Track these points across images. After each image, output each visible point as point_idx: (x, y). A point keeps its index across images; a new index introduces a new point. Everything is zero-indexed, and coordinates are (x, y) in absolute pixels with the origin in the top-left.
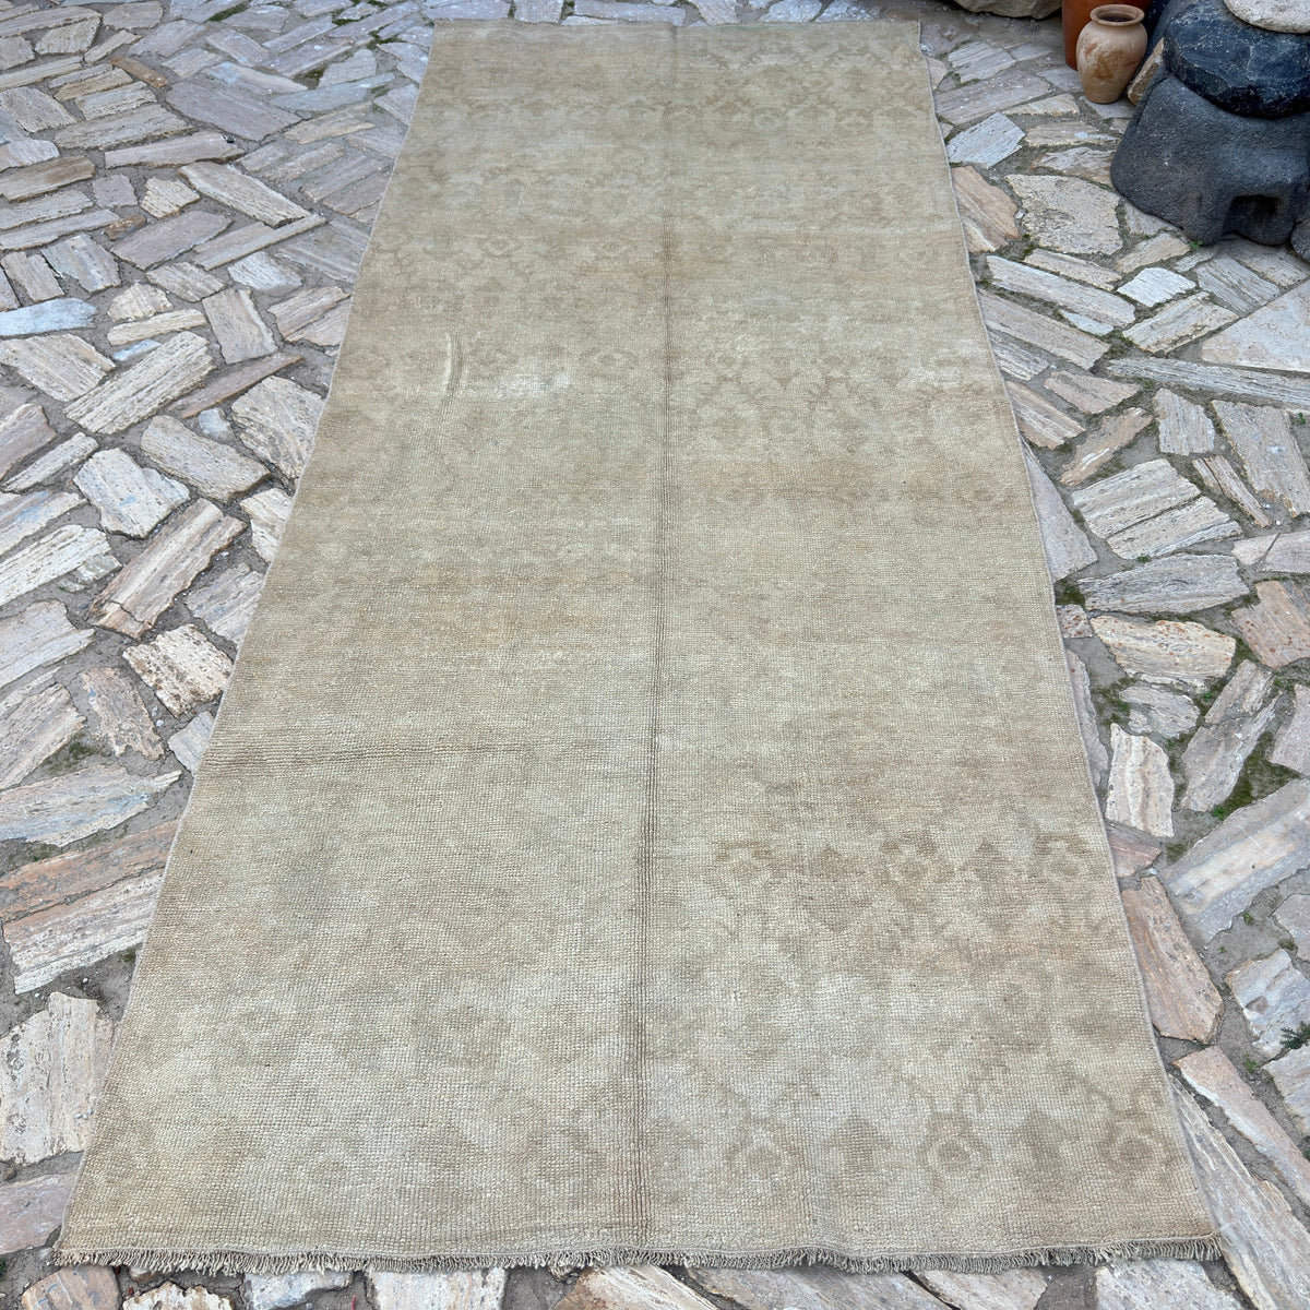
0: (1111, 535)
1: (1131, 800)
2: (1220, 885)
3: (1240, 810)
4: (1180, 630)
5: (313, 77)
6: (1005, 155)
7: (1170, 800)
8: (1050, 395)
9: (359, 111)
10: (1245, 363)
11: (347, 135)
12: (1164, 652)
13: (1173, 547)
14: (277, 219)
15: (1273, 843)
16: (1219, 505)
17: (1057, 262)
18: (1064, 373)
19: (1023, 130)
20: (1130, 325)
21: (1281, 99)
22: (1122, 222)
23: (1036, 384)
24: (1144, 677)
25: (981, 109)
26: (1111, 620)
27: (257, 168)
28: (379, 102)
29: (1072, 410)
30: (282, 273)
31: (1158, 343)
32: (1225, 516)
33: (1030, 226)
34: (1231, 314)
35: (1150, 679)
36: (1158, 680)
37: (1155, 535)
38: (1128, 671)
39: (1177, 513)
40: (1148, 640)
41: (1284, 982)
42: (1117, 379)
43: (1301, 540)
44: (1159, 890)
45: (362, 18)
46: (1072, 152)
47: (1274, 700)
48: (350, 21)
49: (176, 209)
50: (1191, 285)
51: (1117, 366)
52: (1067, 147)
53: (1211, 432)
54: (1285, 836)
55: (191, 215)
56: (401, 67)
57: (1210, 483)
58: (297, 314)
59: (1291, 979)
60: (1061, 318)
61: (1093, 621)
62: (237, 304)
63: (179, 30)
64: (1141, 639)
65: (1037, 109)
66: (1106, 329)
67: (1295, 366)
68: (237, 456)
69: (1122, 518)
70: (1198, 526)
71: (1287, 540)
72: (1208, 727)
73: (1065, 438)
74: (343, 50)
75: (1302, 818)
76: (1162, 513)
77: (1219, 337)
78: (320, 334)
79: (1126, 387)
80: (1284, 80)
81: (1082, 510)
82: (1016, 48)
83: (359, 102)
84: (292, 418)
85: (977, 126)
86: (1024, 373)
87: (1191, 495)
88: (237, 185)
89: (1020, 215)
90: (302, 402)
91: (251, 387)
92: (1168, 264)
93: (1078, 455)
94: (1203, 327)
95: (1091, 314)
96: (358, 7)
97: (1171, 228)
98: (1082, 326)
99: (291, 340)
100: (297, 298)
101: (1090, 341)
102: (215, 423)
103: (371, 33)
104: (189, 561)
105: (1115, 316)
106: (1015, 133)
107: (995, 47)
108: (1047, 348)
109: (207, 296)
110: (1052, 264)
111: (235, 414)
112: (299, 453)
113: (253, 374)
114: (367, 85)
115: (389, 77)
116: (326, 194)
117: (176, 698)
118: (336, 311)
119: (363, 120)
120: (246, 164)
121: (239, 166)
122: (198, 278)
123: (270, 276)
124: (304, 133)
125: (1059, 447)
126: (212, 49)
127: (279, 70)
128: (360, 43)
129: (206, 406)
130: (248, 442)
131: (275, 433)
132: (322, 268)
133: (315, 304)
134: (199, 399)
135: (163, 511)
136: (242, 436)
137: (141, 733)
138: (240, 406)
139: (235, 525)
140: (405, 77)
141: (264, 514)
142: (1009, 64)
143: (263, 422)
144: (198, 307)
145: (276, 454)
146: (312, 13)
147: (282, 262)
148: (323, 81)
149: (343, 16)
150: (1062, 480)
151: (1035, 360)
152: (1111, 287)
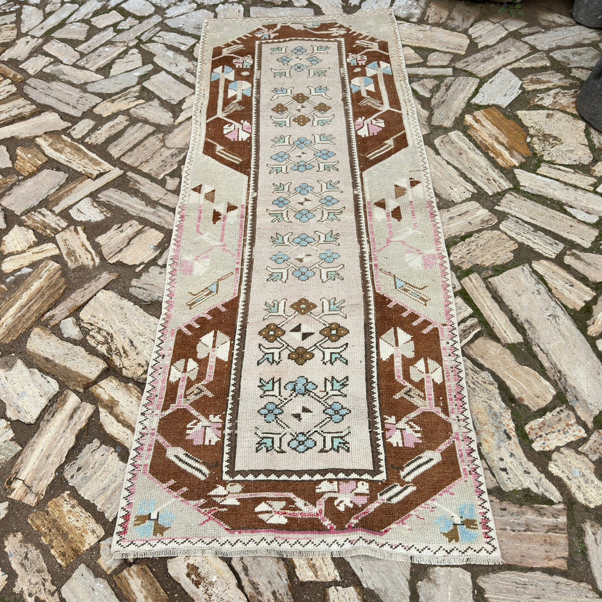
5: (105, 71)
6: (513, 98)
8: (568, 268)
9: (135, 92)
11: (130, 109)
14: (95, 173)
17: (556, 171)
18: (575, 251)
19: (521, 79)
22: (590, 141)
23: (559, 261)
25: (493, 66)
27: (80, 136)
28: (145, 84)
29: (584, 279)
30: (102, 212)
33: (536, 147)
45: (131, 27)
46: (552, 92)
48: (123, 30)
49: (35, 169)
52: (549, 89)
55: (46, 172)
56: (156, 60)
58: (113, 242)
60: (565, 212)
62: (76, 237)
63: (27, 42)
65: (525, 64)
66: (594, 219)
68: (86, 354)
73: (585, 302)
74: (122, 50)
78: (128, 257)
82: (506, 23)
83: (134, 86)
84: (117, 321)
85: (493, 78)
86: (551, 253)
88: (69, 149)
89: (529, 140)
90: (122, 308)
91: (90, 299)
93: (594, 313)
95: (583, 208)
96: (128, 20)
98: (579, 217)
99: (111, 262)
100: (112, 230)
101: (586, 228)
102: (70, 329)
103: (136, 38)
104: (62, 441)
105: (599, 209)
106: (516, 82)
107: (494, 23)
108: (561, 234)
109: (58, 232)
110: (554, 173)
111: (82, 320)
112: (123, 348)
113: (91, 289)
114: (137, 73)
115: (150, 67)
116: (122, 153)
117: (63, 554)
118: (137, 239)
119: (138, 98)
120: (73, 133)
121: (69, 135)
122: (52, 220)
123: (94, 215)
124: (105, 109)
125: (582, 309)
126: (47, 54)
127: (87, 66)
128: (131, 44)
129: (64, 316)
130: (92, 342)
131: (108, 333)
132: (125, 207)
133: (124, 234)
134: (60, 311)
135: (44, 402)
136: (88, 337)
137: (44, 585)
138: (84, 315)
139: (89, 409)
140: (158, 66)
141: (105, 397)
142: (504, 34)
143: (100, 326)
144: (54, 241)
145: (109, 350)
146: (102, 26)
147: (101, 204)
148: (113, 72)
149: (119, 27)
150: (589, 333)
151: (555, 243)
152: (592, 189)
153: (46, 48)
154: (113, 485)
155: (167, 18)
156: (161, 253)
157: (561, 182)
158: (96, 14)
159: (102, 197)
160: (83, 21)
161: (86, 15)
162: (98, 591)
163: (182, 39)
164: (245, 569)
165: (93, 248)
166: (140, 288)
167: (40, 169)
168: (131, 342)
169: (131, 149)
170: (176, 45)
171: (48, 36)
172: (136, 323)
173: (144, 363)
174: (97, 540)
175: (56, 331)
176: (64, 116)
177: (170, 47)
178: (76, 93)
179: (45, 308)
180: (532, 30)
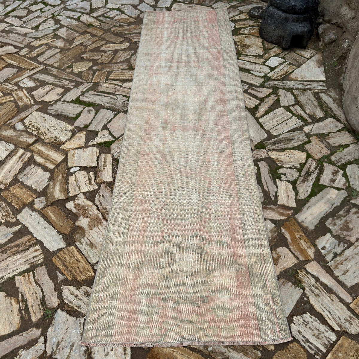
0: (270, 129)
1: (284, 199)
2: (310, 218)
3: (313, 197)
4: (291, 152)
5: (36, 28)
7: (294, 197)
8: (250, 94)
9: (51, 36)
10: (300, 80)
11: (48, 43)
12: (288, 158)
13: (287, 131)
14: (31, 68)
15: (323, 205)
16: (298, 118)
17: (248, 58)
18: (253, 87)
19: (235, 24)
20: (269, 73)
21: (301, 8)
22: (264, 46)
23: (246, 91)
24: (283, 166)
26: (273, 152)
27: (24, 54)
28: (56, 33)
29: (256, 97)
30: (34, 83)
31: (277, 77)
32: (300, 121)
33: (239, 49)
34: (295, 67)
35: (285, 166)
36: (287, 166)
37: (282, 128)
38: (279, 164)
39: (287, 121)
40: (283, 156)
41: (330, 241)
42: (267, 88)
43: (320, 125)
44: (294, 221)
45: (49, 10)
46: (248, 28)
47: (318, 168)
48: (45, 11)
49: (2, 68)
50: (284, 60)
51: (267, 84)
53: (293, 99)
54: (325, 203)
55: (6, 69)
56: (61, 22)
57: (295, 112)
58: (40, 94)
59: (332, 240)
60: (250, 73)
61: (268, 153)
62: (22, 92)
64: (281, 156)
65: (237, 18)
66: (263, 75)
67: (313, 79)
68: (27, 135)
69: (273, 124)
70: (293, 124)
71: (316, 125)
72: (302, 177)
73: (255, 105)
74: (44, 19)
75: (329, 197)
76: (283, 122)
77: (293, 74)
78: (47, 99)
79: (270, 89)
80: (301, 3)
81: (262, 123)
82: (230, 2)
83: (51, 34)
84: (42, 123)
87: (290, 116)
88: (18, 60)
89: (236, 47)
90: (44, 118)
91: (29, 115)
92: (277, 55)
93: (259, 109)
94: (288, 71)
95: (258, 71)
96: (47, 7)
97: (277, 46)
98: (256, 74)
99: (39, 101)
100: (39, 89)
101: (259, 78)
102: (20, 126)
103: (52, 14)
104: (17, 166)
105: (265, 71)
106: (233, 25)
107: (224, 2)
108: (248, 81)
109: (13, 91)
110: (246, 59)
111: (25, 123)
112: (44, 132)
113: (29, 111)
114: (52, 29)
115: (59, 26)
116: (44, 60)
117: (18, 204)
118: (51, 92)
119: (52, 38)
120: (20, 53)
121: (18, 54)
122: (9, 87)
123: (31, 84)
124: (36, 43)
125: (254, 108)
126: (7, 23)
127: (27, 27)
128: (49, 17)
129: (16, 122)
130: (30, 131)
131: (37, 127)
132: (45, 80)
133: (45, 90)
134: (14, 121)
135: (8, 153)
136: (28, 129)
137: (9, 216)
138: (26, 121)
139: (29, 154)
140: (62, 25)
141: (36, 150)
142: (229, 6)
143: (33, 124)
144: (11, 94)
145: (38, 133)
146: (34, 10)
147: (34, 80)
148: (40, 28)
149: (43, 10)
150: (256, 116)
151: (245, 85)
152: (263, 63)
153: (6, 20)
154: (41, 180)
155: (67, 5)
156: (63, 97)
157: (249, 62)
158: (31, 5)
159: (35, 77)
160: (25, 8)
161: (26, 6)
162: (34, 216)
163: (74, 14)
164: (101, 204)
165: (30, 96)
166: (52, 110)
167: (4, 68)
168: (48, 130)
169: (49, 58)
170: (72, 16)
171: (7, 15)
172: (50, 122)
173: (54, 137)
174: (33, 199)
175: (13, 127)
176: (15, 47)
177: (69, 17)
178: (21, 38)
179: (7, 119)
180: (242, 4)
